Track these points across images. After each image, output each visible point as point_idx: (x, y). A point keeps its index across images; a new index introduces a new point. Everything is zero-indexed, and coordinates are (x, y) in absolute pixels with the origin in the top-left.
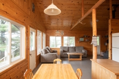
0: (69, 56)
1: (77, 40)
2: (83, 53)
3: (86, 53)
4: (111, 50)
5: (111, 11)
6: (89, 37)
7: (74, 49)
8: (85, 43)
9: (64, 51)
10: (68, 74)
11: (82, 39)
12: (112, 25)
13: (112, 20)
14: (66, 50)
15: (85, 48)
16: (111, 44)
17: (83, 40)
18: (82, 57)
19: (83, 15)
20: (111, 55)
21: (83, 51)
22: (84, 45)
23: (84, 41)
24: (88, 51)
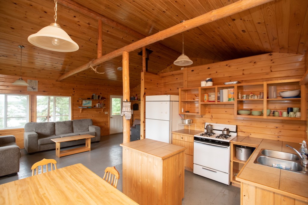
0: (58, 146)
1: (75, 105)
2: (91, 134)
3: (99, 133)
4: (144, 122)
5: (144, 58)
6: (103, 98)
7: (70, 126)
8: (94, 112)
9: (40, 136)
10: (89, 186)
11: (88, 104)
12: (145, 82)
13: (145, 74)
14: (46, 131)
15: (94, 123)
16: (145, 113)
17: (90, 105)
18: (92, 143)
19: (99, 55)
20: (145, 131)
21: (92, 129)
22: (92, 115)
23: (94, 107)
24: (101, 127)
